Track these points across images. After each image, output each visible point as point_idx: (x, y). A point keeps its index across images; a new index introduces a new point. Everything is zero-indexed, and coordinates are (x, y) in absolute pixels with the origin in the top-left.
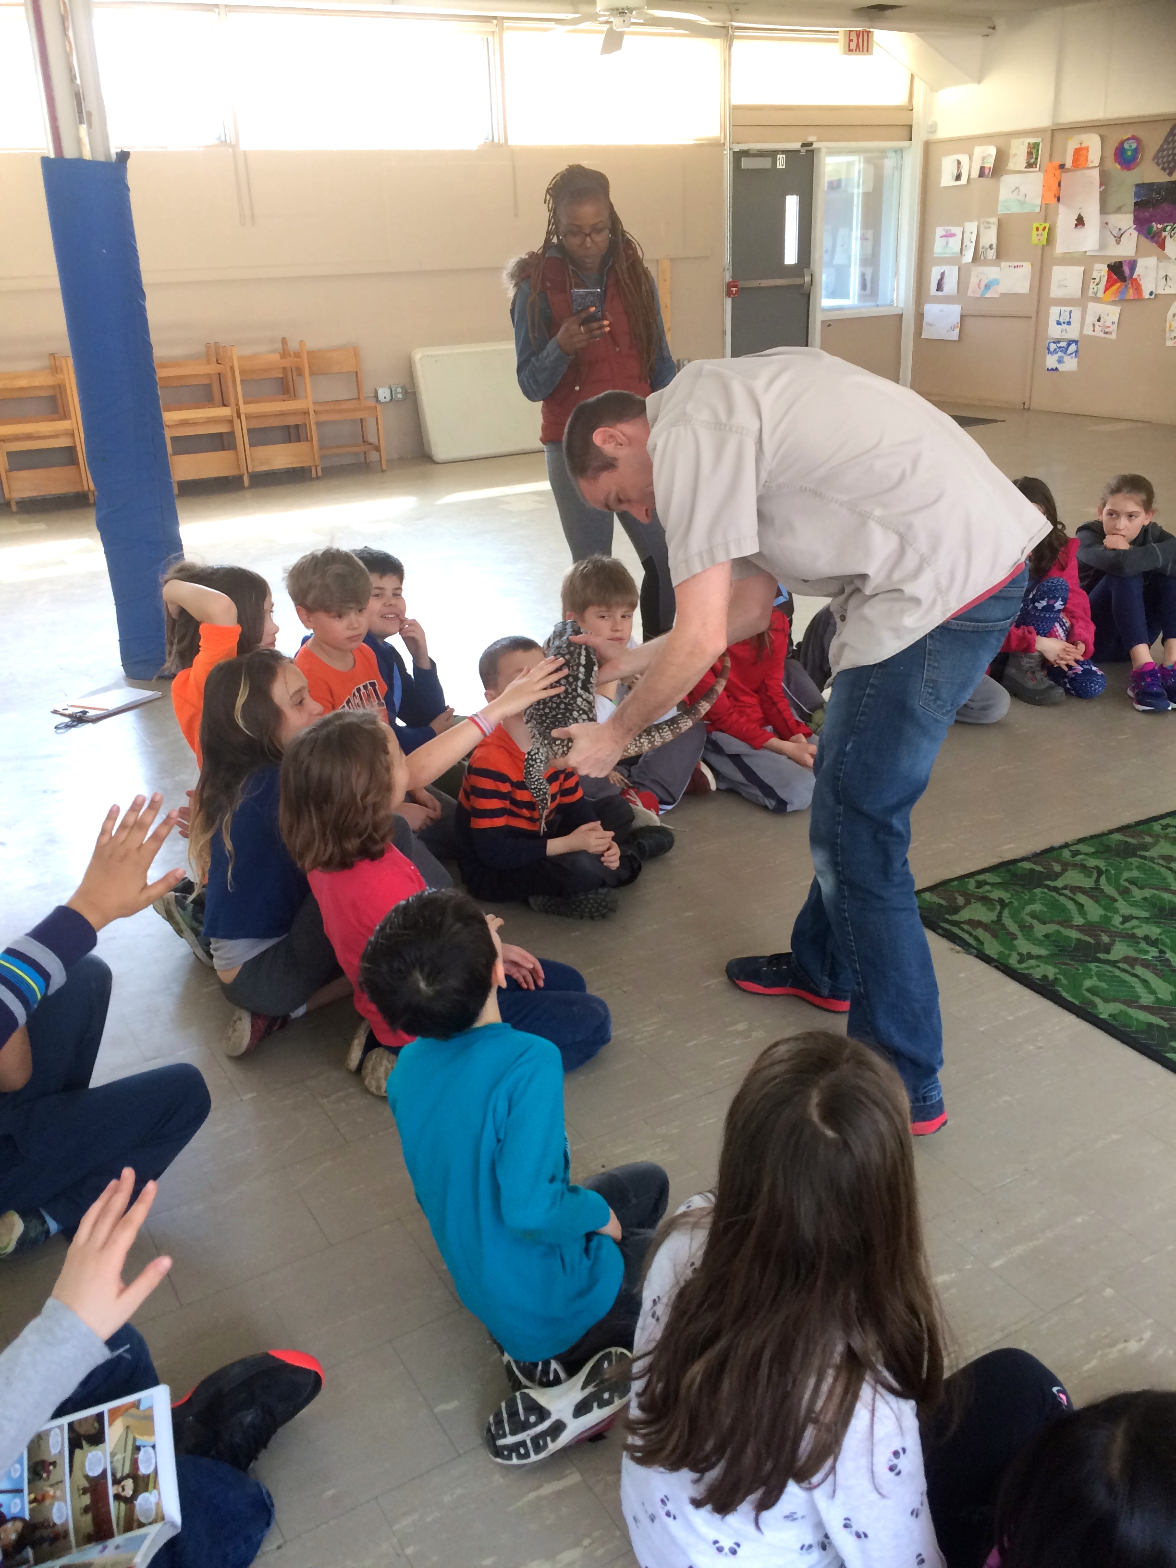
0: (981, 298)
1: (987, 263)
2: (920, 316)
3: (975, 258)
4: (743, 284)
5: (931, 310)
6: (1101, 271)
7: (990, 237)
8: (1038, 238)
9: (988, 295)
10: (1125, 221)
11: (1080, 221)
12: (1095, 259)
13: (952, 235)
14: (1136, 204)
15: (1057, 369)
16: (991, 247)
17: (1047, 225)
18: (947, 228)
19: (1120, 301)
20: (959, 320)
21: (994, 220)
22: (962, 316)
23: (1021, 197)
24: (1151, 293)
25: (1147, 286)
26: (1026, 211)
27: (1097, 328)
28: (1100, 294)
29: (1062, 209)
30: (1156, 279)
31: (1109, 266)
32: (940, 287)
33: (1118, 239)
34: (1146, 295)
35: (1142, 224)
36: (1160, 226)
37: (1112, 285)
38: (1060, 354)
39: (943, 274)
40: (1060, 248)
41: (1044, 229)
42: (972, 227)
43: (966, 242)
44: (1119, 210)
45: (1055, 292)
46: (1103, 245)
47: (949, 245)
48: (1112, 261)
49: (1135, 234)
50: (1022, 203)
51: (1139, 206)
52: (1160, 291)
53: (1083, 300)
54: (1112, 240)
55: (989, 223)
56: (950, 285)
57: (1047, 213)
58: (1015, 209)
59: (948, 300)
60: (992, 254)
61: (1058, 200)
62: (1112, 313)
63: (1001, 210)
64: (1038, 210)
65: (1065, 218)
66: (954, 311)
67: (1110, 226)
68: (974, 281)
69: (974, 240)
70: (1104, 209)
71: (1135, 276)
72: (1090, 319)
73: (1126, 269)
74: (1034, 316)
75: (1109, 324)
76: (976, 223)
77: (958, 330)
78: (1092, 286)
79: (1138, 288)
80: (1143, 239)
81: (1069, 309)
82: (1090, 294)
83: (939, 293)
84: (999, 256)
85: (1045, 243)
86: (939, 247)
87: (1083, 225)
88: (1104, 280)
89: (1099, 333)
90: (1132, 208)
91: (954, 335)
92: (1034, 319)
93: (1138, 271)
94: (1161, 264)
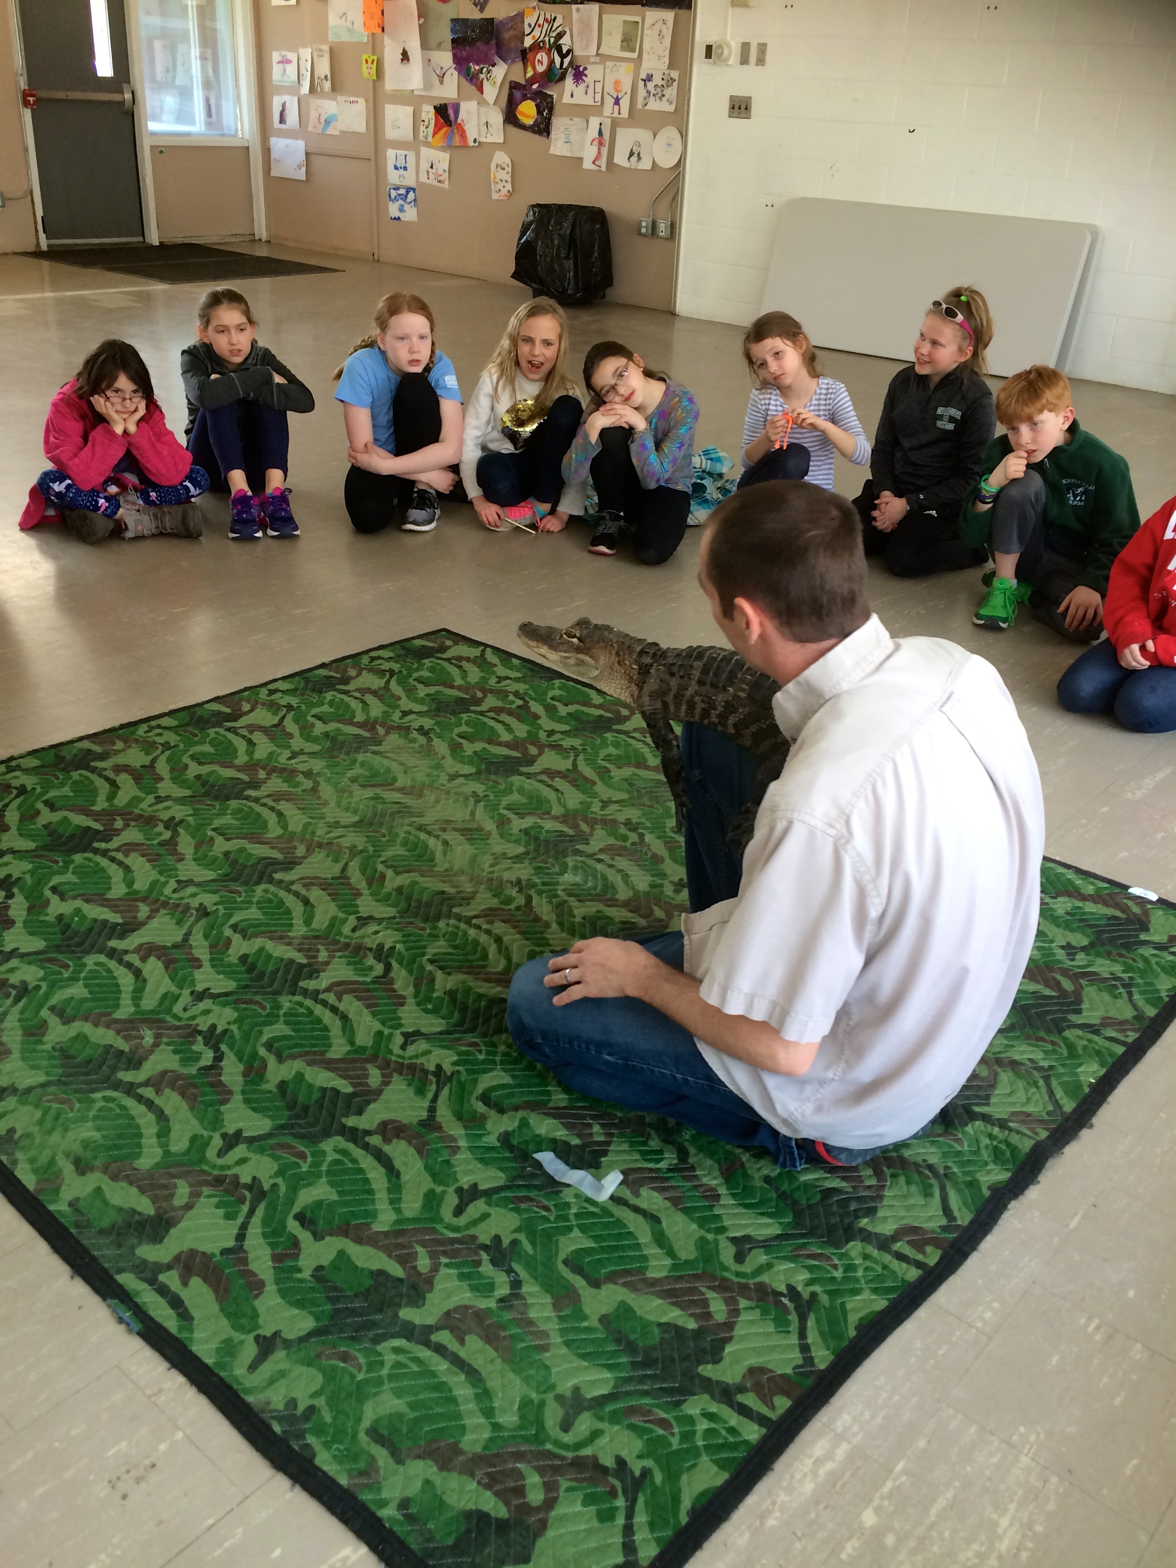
0: (323, 134)
1: (323, 95)
2: (267, 151)
3: (312, 89)
4: (43, 94)
5: (278, 144)
6: (428, 113)
7: (324, 68)
8: (368, 72)
9: (329, 131)
10: (445, 58)
11: (405, 57)
12: (422, 99)
13: (289, 62)
14: (453, 41)
15: (399, 218)
16: (326, 77)
17: (375, 58)
18: (283, 53)
19: (448, 147)
20: (304, 158)
21: (326, 48)
22: (307, 154)
23: (349, 25)
24: (475, 141)
25: (472, 132)
26: (355, 40)
27: (431, 176)
28: (430, 139)
29: (387, 41)
30: (478, 125)
31: (435, 107)
32: (282, 120)
33: (442, 78)
34: (471, 144)
35: (460, 62)
36: (477, 68)
37: (440, 129)
38: (401, 202)
39: (284, 105)
40: (390, 84)
41: (373, 62)
42: (306, 53)
43: (302, 71)
44: (439, 47)
45: (390, 133)
46: (427, 85)
47: (287, 72)
48: (437, 103)
49: (456, 74)
50: (350, 31)
51: (457, 43)
52: (483, 140)
53: (415, 144)
54: (436, 80)
55: (321, 50)
56: (292, 117)
57: (375, 46)
58: (345, 38)
59: (291, 134)
60: (327, 85)
61: (383, 30)
62: (442, 159)
63: (331, 38)
64: (365, 40)
65: (391, 53)
66: (299, 146)
67: (433, 63)
68: (313, 115)
69: (309, 69)
70: (425, 45)
71: (459, 121)
72: (424, 166)
73: (451, 112)
74: (372, 157)
75: (441, 172)
76: (309, 50)
77: (304, 169)
78: (422, 128)
79: (463, 135)
80: (464, 81)
81: (404, 152)
82: (421, 138)
83: (283, 126)
84: (334, 88)
85: (375, 77)
86: (277, 73)
87: (408, 60)
88: (433, 122)
89: (433, 181)
90: (449, 45)
91: (301, 175)
92: (373, 162)
93: (462, 115)
94: (483, 110)
